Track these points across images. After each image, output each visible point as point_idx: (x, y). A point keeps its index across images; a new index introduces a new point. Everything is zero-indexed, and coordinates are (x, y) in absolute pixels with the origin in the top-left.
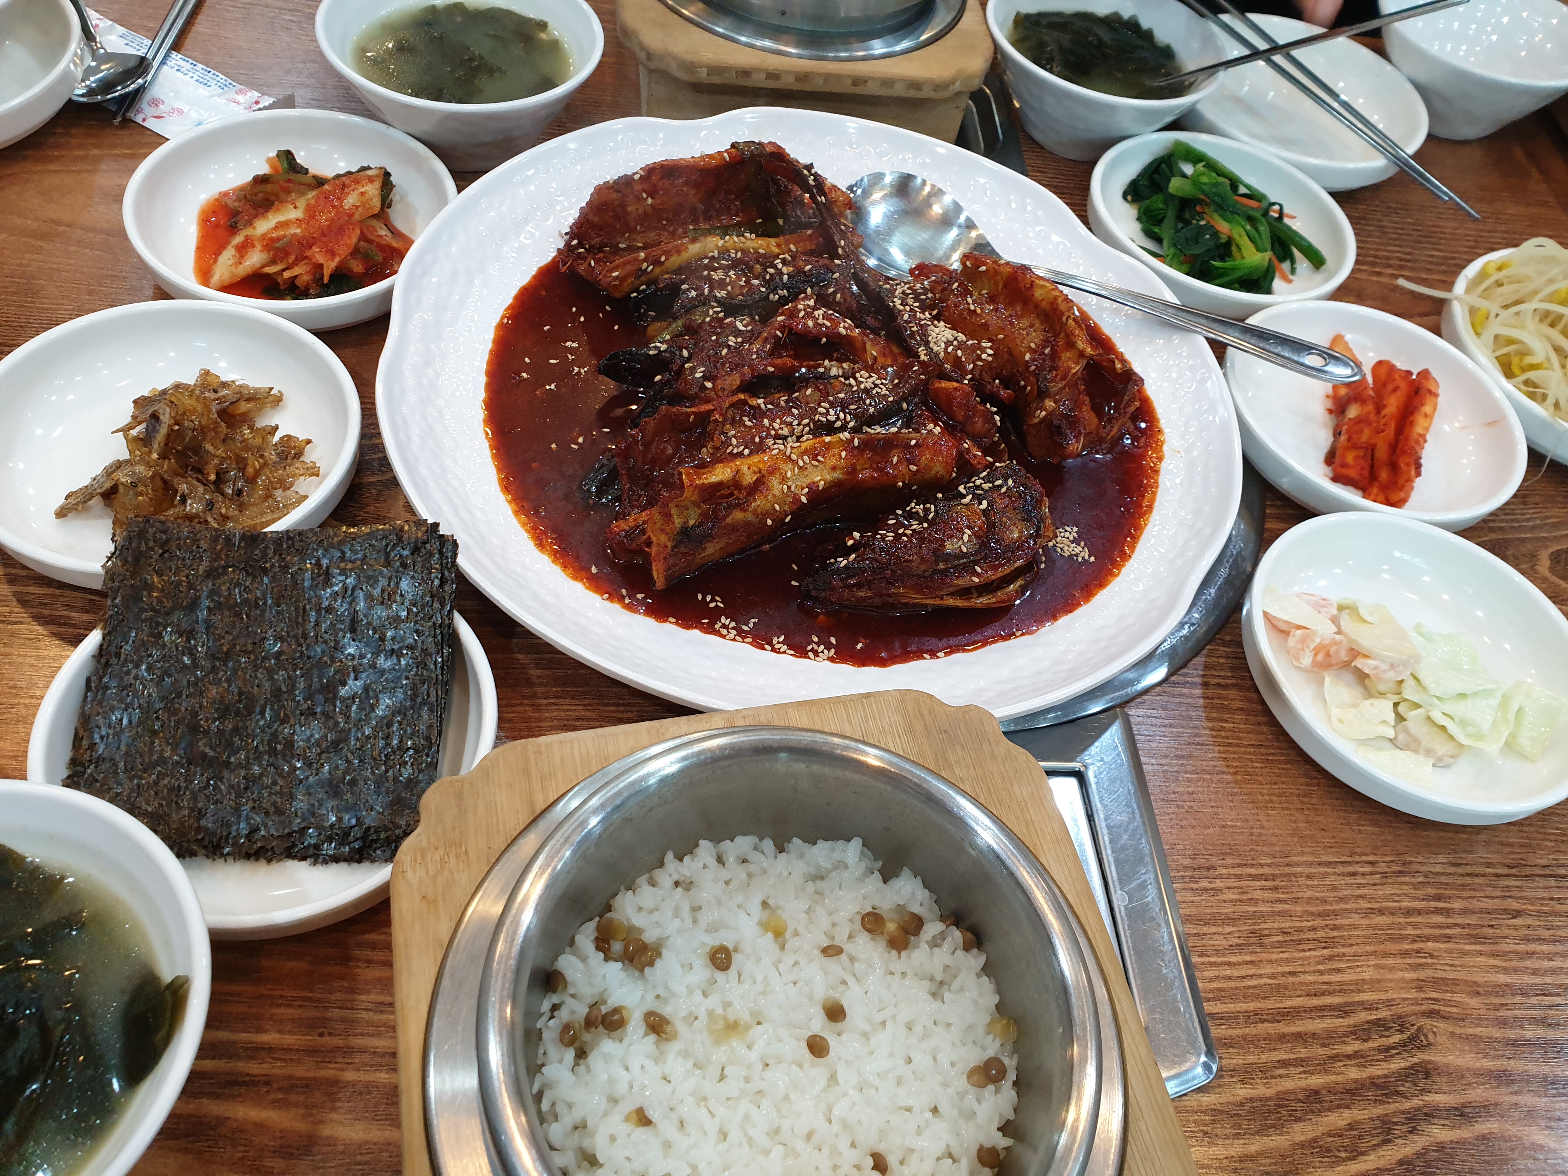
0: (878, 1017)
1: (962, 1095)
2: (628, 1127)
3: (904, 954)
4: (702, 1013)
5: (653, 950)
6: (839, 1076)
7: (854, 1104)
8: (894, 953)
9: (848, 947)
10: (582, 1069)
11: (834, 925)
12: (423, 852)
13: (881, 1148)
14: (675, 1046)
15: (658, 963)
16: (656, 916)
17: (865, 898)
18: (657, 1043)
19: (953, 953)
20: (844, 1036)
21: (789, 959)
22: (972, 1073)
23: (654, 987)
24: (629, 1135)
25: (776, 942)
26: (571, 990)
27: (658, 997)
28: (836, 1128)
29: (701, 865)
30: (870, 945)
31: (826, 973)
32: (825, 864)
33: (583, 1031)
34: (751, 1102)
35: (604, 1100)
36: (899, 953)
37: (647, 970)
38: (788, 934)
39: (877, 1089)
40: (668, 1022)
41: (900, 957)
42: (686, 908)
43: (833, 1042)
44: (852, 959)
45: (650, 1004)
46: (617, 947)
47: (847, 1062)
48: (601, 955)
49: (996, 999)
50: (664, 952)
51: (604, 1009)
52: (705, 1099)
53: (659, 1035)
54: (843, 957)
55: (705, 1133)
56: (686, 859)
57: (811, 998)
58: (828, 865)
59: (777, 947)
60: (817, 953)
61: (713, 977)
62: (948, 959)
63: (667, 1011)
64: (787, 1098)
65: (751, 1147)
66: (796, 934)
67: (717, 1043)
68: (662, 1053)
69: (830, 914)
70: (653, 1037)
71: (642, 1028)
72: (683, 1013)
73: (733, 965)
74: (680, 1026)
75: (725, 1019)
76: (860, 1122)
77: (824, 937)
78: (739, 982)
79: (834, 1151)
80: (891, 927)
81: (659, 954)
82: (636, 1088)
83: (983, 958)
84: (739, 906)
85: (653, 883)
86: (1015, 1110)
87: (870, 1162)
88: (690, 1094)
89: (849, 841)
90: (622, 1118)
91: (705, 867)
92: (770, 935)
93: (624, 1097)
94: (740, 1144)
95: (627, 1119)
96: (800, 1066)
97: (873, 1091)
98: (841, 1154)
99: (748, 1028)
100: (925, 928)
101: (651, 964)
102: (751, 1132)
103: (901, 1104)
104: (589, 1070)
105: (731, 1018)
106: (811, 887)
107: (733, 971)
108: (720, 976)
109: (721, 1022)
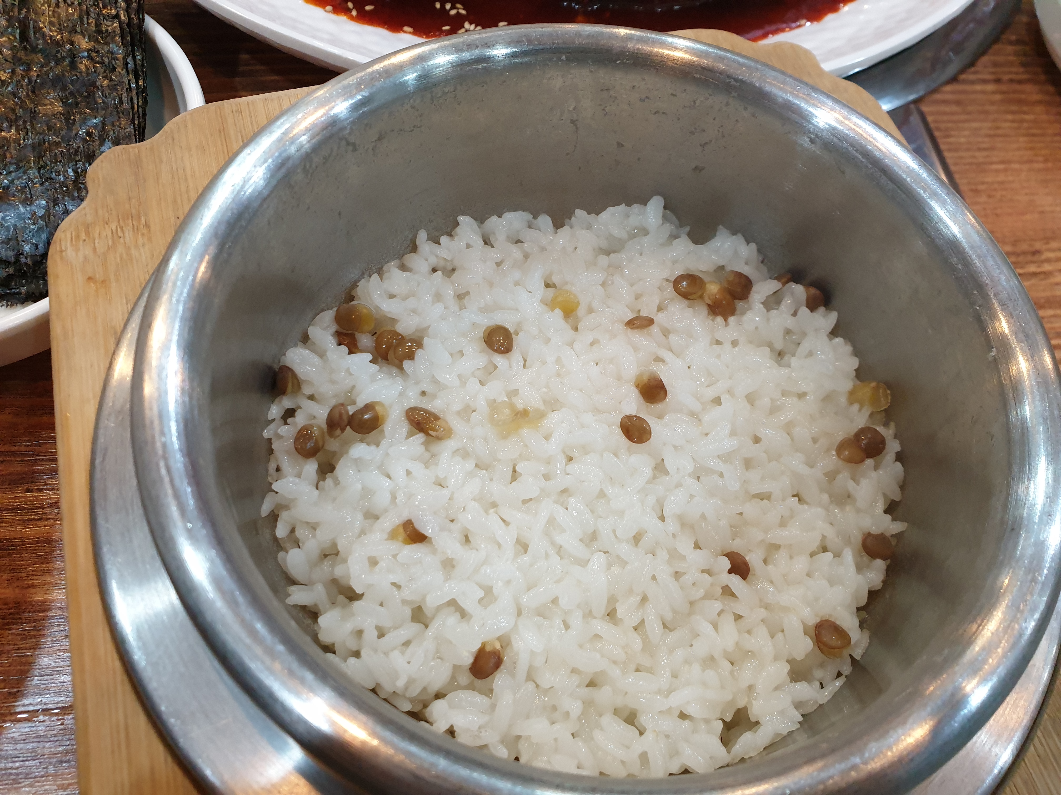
0: (710, 393)
1: (831, 476)
2: (395, 546)
3: (731, 319)
4: (481, 404)
5: (412, 341)
6: (669, 464)
7: (692, 496)
8: (719, 319)
9: (659, 318)
10: (329, 481)
11: (638, 297)
12: (88, 228)
13: (737, 546)
14: (450, 445)
15: (419, 353)
16: (411, 303)
17: (675, 262)
18: (426, 444)
19: (795, 314)
20: (667, 418)
21: (586, 337)
22: (840, 448)
23: (417, 383)
24: (395, 556)
25: (567, 322)
26: (307, 390)
27: (423, 393)
28: (672, 526)
29: (463, 244)
30: (689, 312)
31: (636, 349)
32: (618, 232)
33: (327, 437)
34: (556, 502)
35: (360, 516)
36: (726, 320)
37: (407, 364)
38: (581, 311)
39: (721, 475)
40: (437, 418)
41: (727, 324)
42: (449, 292)
43: (654, 424)
44: (666, 333)
45: (413, 400)
46: (365, 340)
47: (675, 447)
48: (344, 349)
49: (854, 363)
50: (426, 341)
51: (351, 410)
52: (494, 505)
53: (427, 434)
54: (654, 329)
55: (499, 546)
56: (444, 239)
57: (619, 378)
58: (623, 234)
59: (568, 327)
60: (620, 327)
61: (491, 362)
62: (790, 322)
63: (435, 406)
64: (602, 495)
65: (561, 558)
66: (590, 311)
67: (504, 436)
68: (433, 456)
69: (632, 285)
70: (420, 437)
71: (405, 427)
72: (457, 407)
73: (515, 348)
74: (455, 423)
75: (512, 406)
76: (703, 517)
77: (627, 310)
78: (524, 366)
79: (674, 555)
80: (713, 289)
81: (420, 345)
82: (401, 497)
83: (833, 317)
84: (517, 284)
85: (403, 268)
86: (902, 487)
87: (726, 564)
88: (474, 499)
89: (645, 204)
90: (385, 536)
91: (468, 246)
92: (558, 311)
93: (386, 511)
94: (547, 556)
95: (392, 536)
96: (616, 455)
97: (715, 477)
98: (683, 558)
99: (541, 415)
100: (755, 288)
101: (411, 356)
102: (559, 539)
103: (755, 489)
104: (337, 482)
105: (520, 406)
106: (603, 260)
107: (516, 355)
108: (499, 360)
109: (507, 411)
